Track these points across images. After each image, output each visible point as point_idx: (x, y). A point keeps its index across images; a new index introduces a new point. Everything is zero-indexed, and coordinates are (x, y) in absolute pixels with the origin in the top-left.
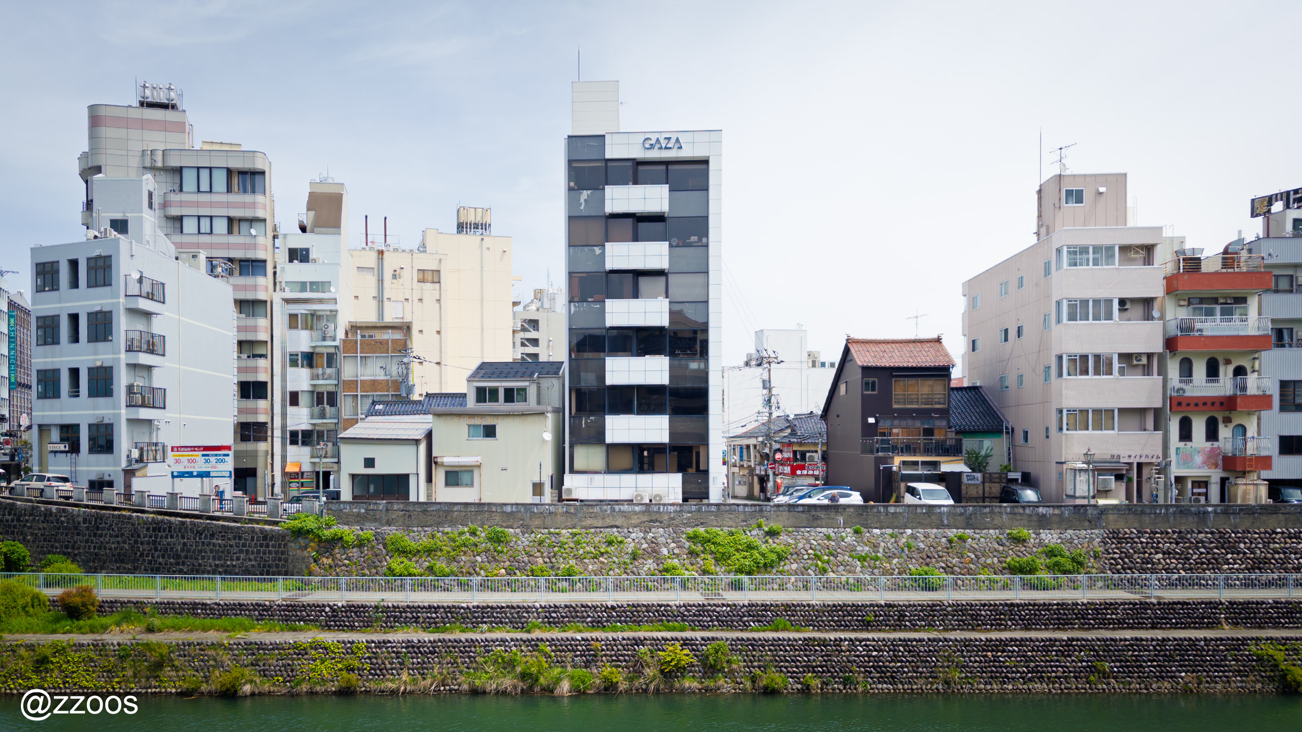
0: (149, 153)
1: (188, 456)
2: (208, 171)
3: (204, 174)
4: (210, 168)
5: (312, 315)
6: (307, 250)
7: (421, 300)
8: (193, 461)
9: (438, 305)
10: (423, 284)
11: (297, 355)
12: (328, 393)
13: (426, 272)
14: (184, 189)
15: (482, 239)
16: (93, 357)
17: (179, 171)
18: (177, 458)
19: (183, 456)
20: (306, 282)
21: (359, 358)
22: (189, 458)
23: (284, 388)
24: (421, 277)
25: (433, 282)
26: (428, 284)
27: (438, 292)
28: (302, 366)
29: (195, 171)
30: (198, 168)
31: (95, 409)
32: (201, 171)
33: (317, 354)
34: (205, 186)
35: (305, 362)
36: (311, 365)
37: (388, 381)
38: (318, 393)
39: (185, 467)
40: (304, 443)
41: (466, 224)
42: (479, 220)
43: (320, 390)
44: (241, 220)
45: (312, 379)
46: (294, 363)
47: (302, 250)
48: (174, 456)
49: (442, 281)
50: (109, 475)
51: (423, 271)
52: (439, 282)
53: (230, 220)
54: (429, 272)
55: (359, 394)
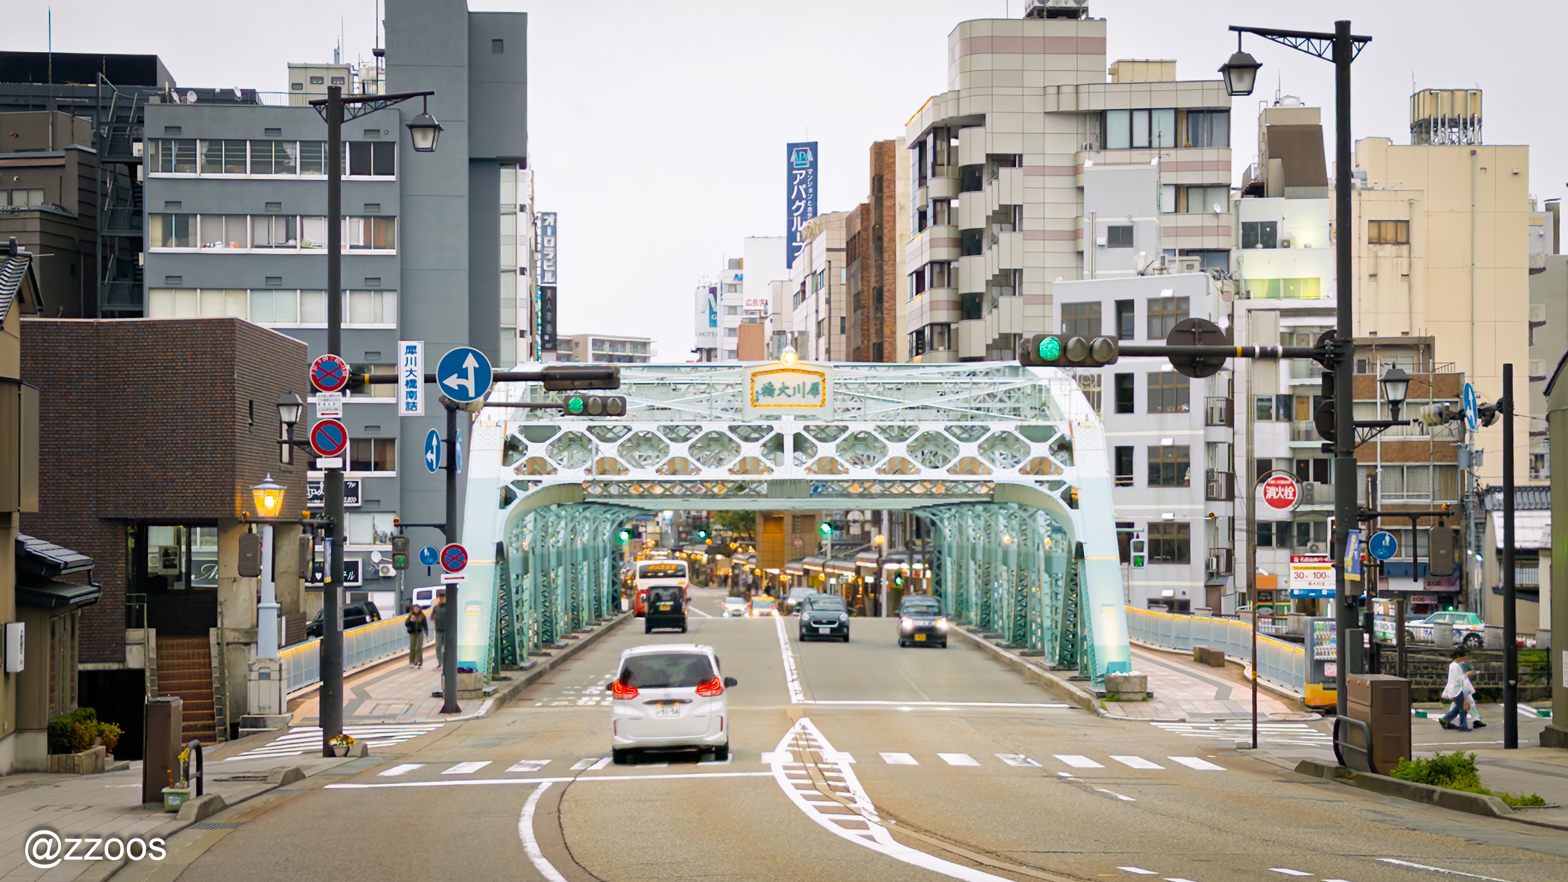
0: (1054, 90)
1: (1315, 568)
2: (1146, 115)
3: (1141, 120)
4: (1150, 111)
5: (1291, 334)
6: (1273, 225)
7: (1373, 276)
8: (1321, 575)
9: (1405, 285)
10: (1378, 247)
11: (1270, 400)
12: (1315, 461)
13: (1383, 225)
14: (1109, 145)
15: (1473, 153)
16: (1157, 433)
17: (1101, 116)
18: (1299, 571)
19: (1307, 568)
20: (1279, 280)
21: (1379, 405)
22: (1316, 571)
23: (1250, 452)
24: (1375, 233)
25: (1397, 243)
26: (1388, 247)
27: (1405, 261)
28: (1278, 419)
29: (1126, 116)
30: (1131, 111)
31: (1159, 504)
32: (1136, 115)
33: (1298, 397)
34: (1141, 139)
35: (1281, 411)
36: (1289, 417)
37: (1427, 443)
38: (1299, 462)
39: (1310, 584)
40: (1282, 543)
41: (1436, 121)
42: (1459, 111)
43: (1303, 456)
44: (1189, 187)
45: (1293, 439)
46: (1264, 414)
47: (1264, 225)
48: (1296, 568)
49: (1412, 241)
50: (1184, 593)
51: (1379, 222)
52: (1407, 243)
53: (1178, 188)
54: (1389, 224)
55: (1379, 464)
